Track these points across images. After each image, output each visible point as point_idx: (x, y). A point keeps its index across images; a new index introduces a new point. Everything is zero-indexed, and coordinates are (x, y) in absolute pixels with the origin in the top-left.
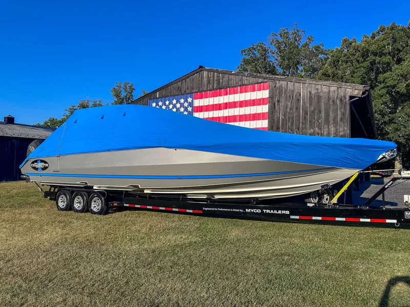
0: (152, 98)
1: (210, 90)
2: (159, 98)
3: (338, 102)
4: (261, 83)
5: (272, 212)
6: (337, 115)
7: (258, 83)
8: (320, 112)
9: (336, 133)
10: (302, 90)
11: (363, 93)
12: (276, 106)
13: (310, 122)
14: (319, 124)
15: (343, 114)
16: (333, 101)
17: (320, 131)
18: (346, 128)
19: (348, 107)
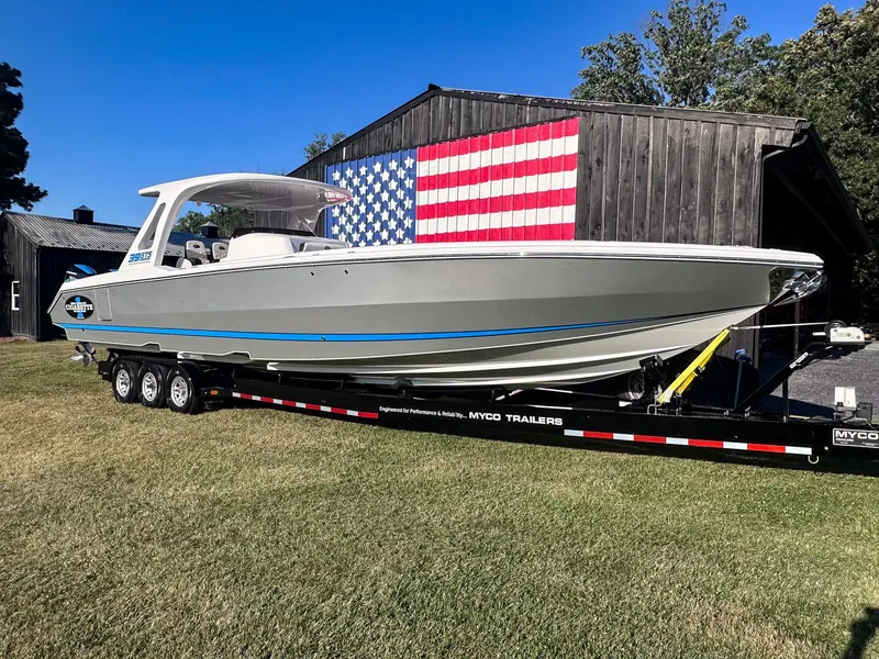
0: (333, 160)
1: (452, 140)
2: (346, 160)
3: (735, 161)
4: (562, 119)
5: (525, 419)
6: (731, 192)
7: (554, 120)
8: (692, 185)
9: (726, 235)
10: (652, 134)
11: (796, 138)
12: (594, 174)
13: (669, 209)
14: (689, 215)
15: (746, 190)
16: (723, 159)
17: (689, 232)
18: (750, 224)
19: (757, 172)
